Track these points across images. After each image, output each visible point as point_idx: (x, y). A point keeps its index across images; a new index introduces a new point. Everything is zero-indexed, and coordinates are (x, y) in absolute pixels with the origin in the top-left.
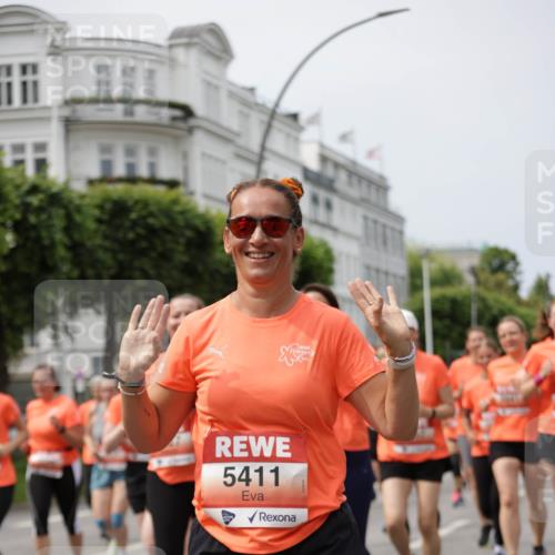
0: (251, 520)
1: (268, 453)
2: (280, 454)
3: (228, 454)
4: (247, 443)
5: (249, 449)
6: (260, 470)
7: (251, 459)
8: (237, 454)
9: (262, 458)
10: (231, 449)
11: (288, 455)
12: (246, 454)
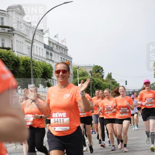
0: (58, 129)
1: (61, 116)
2: (64, 116)
3: (55, 117)
4: (58, 114)
5: (58, 116)
6: (60, 120)
7: (58, 117)
8: (56, 117)
9: (60, 117)
10: (55, 116)
11: (65, 116)
12: (57, 117)
